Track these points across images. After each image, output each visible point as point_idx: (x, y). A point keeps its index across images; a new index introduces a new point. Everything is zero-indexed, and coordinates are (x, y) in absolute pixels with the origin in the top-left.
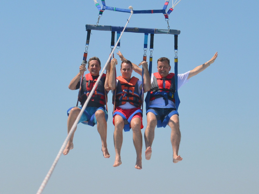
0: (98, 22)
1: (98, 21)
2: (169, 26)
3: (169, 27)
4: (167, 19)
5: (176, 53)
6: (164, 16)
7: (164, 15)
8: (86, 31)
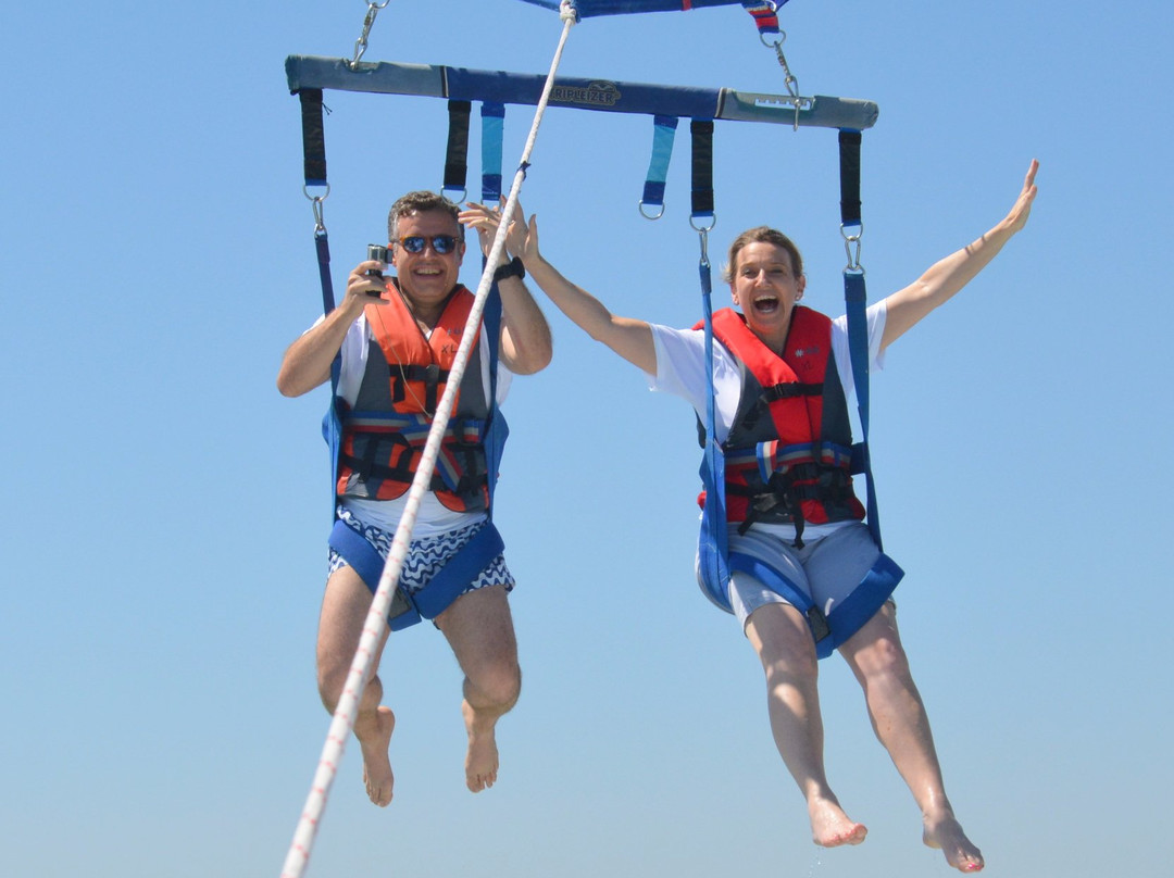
0: (365, 44)
1: (365, 35)
2: (793, 79)
3: (792, 85)
4: (769, 37)
5: (853, 246)
6: (752, 20)
7: (752, 13)
8: (293, 93)
